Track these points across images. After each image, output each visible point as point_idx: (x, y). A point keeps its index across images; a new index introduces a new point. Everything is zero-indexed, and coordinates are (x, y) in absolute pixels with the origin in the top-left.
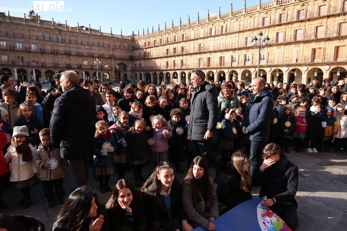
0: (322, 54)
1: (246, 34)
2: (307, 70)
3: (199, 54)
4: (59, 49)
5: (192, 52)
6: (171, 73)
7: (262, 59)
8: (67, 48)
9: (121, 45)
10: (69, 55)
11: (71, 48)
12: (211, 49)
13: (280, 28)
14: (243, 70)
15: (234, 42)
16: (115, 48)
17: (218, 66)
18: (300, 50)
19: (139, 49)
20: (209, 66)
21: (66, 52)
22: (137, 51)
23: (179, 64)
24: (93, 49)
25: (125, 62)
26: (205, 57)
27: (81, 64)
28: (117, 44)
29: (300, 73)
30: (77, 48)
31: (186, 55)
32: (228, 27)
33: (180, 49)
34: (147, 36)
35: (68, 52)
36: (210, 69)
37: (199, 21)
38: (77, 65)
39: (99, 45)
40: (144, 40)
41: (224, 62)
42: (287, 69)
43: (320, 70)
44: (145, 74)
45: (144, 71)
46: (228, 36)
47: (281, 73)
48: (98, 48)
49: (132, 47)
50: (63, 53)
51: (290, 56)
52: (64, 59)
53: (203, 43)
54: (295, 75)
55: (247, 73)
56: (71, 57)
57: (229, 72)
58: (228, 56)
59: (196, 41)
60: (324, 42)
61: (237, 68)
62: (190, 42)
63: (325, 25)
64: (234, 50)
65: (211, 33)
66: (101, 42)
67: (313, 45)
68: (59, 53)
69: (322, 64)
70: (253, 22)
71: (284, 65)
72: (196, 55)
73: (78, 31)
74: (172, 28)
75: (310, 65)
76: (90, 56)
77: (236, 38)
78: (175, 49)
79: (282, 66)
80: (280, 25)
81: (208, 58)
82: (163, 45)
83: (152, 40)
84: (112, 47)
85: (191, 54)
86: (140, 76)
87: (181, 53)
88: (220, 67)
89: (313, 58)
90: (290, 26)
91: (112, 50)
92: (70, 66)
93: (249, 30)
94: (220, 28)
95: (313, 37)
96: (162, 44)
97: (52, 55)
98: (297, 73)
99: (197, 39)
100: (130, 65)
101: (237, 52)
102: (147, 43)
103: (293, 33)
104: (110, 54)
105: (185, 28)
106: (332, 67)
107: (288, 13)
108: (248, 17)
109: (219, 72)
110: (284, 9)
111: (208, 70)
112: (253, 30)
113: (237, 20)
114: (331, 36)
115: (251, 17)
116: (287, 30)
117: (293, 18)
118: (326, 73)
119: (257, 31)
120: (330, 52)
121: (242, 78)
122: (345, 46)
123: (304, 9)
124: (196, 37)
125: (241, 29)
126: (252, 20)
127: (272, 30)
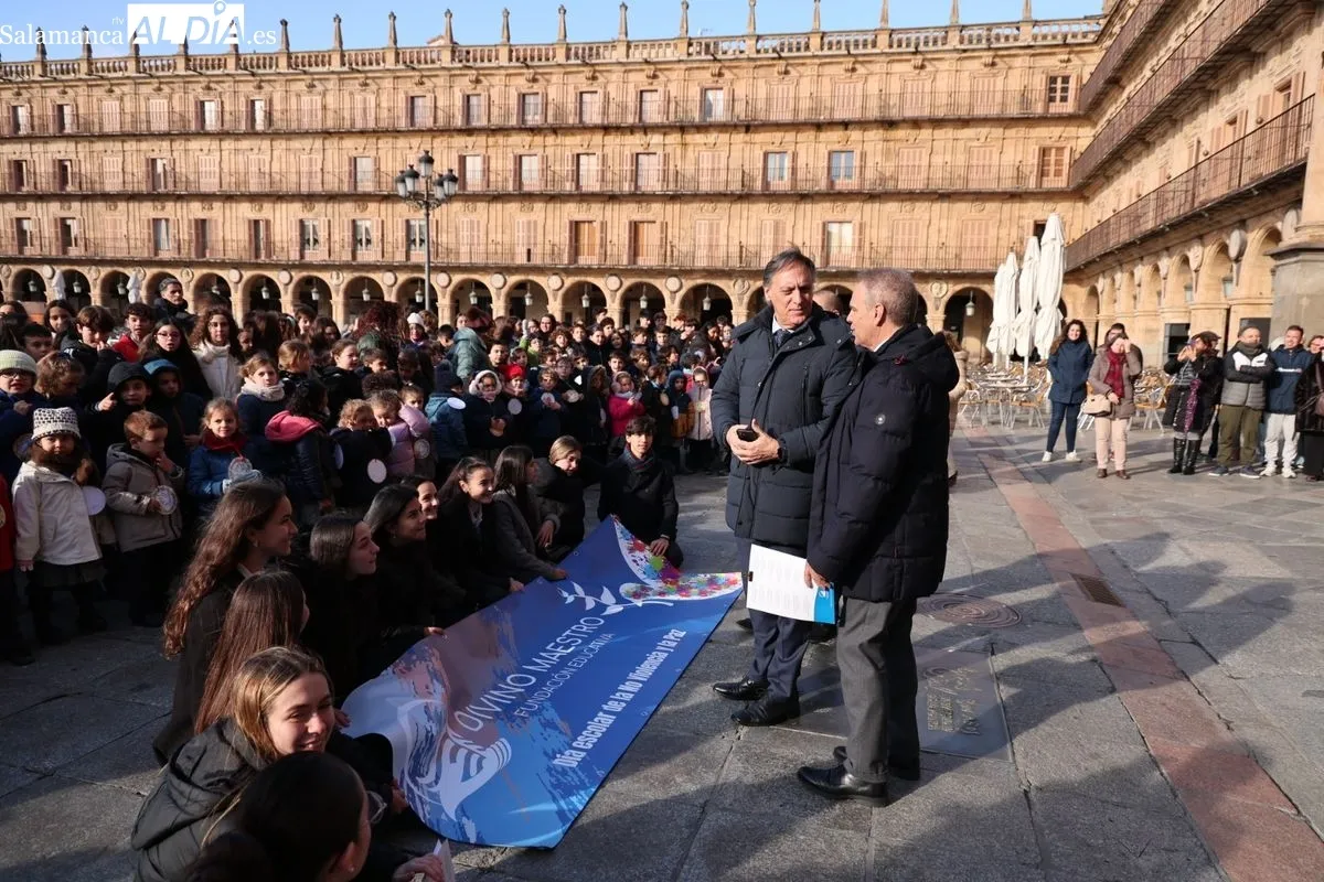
0: (598, 241)
1: (350, 144)
3: (153, 201)
5: (112, 185)
7: (418, 241)
12: (209, 185)
13: (470, 140)
14: (347, 277)
15: (304, 169)
17: (246, 257)
18: (535, 222)
20: (204, 256)
23: (46, 234)
26: (182, 216)
29: (540, 295)
31: (84, 198)
32: (277, 106)
33: (50, 170)
36: (208, 264)
41: (269, 243)
42: (502, 281)
43: (595, 289)
46: (280, 144)
47: (484, 295)
51: (507, 238)
53: (165, 154)
54: (528, 302)
55: (366, 291)
57: (294, 281)
58: (283, 221)
59: (131, 145)
60: (600, 205)
61: (325, 267)
62: (99, 146)
63: (599, 153)
64: (309, 198)
65: (203, 121)
67: (572, 211)
70: (373, 105)
71: (492, 268)
72: (137, 204)
75: (567, 271)
77: (314, 156)
78: (18, 165)
79: (485, 269)
80: (469, 131)
85: (107, 197)
87: (52, 189)
88: (253, 260)
89: (575, 250)
90: (501, 139)
93: (362, 133)
94: (243, 108)
98: (531, 298)
99: (138, 136)
101: (319, 207)
103: (511, 165)
105: (66, 77)
106: (628, 282)
107: (489, 96)
108: (353, 85)
109: (249, 281)
110: (478, 81)
111: (199, 273)
112: (377, 133)
113: (311, 86)
114: (616, 190)
115: (366, 85)
116: (491, 152)
117: (507, 115)
118: (613, 302)
119: (390, 140)
120: (619, 236)
121: (346, 305)
122: (654, 222)
123: (537, 93)
124: (128, 128)
125: (330, 124)
126: (372, 99)
127: (445, 144)
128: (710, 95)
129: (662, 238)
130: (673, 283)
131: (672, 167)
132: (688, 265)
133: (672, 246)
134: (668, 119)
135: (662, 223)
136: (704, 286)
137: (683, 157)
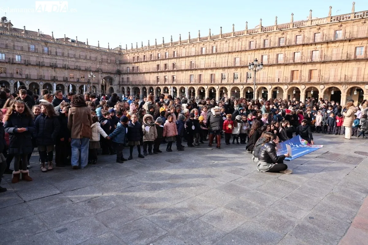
0: (299, 76)
1: (234, 55)
2: (287, 88)
3: (191, 71)
4: (44, 61)
5: (183, 68)
6: (162, 88)
7: (249, 77)
8: (53, 60)
9: (109, 59)
10: (55, 68)
11: (57, 61)
12: (202, 66)
13: (265, 51)
14: (232, 87)
15: (223, 61)
16: (102, 61)
17: (209, 83)
18: (281, 72)
19: (127, 63)
20: (200, 83)
21: (52, 65)
22: (125, 65)
23: (170, 79)
24: (80, 62)
25: (112, 76)
26: (196, 74)
27: (67, 77)
28: (105, 57)
29: (281, 91)
30: (63, 60)
31: (177, 71)
32: (218, 47)
33: (171, 65)
34: (136, 51)
35: (54, 64)
36: (201, 85)
37: (190, 40)
38: (64, 77)
39: (86, 58)
40: (133, 55)
41: (214, 79)
42: (271, 87)
43: (297, 88)
44: (133, 88)
45: (132, 85)
46: (218, 56)
47: (266, 90)
48: (85, 61)
49: (119, 61)
50: (49, 65)
51: (273, 77)
52: (49, 71)
53: (194, 60)
54: (278, 92)
55: (236, 90)
56: (57, 70)
57: (219, 88)
58: (218, 74)
59: (187, 59)
60: (300, 66)
61: (227, 84)
62: (181, 59)
63: (301, 51)
64: (224, 68)
65: (202, 52)
66: (89, 55)
67: (292, 68)
68: (44, 65)
69: (299, 84)
70: (241, 45)
72: (187, 72)
73: (64, 43)
74: (163, 45)
75: (289, 84)
76: (77, 69)
77: (226, 58)
78: (166, 65)
79: (267, 84)
80: (264, 49)
81: (199, 75)
82: (153, 61)
83: (141, 55)
84: (99, 60)
85: (182, 70)
86: (128, 90)
87: (172, 69)
88: (211, 84)
89: (292, 78)
90: (273, 50)
91: (99, 63)
92: (56, 78)
93: (238, 52)
94: (211, 48)
95: (291, 61)
96: (152, 59)
97: (37, 67)
98: (278, 91)
99: (188, 57)
100: (117, 79)
101: (226, 70)
102: (136, 58)
103: (275, 57)
104: (97, 67)
105: (176, 45)
106: (307, 87)
107: (270, 39)
108: (236, 40)
109: (209, 88)
110: (268, 36)
111: (199, 86)
112: (241, 51)
113: (226, 42)
114: (305, 61)
115: (239, 40)
116: (270, 54)
117: (275, 44)
118: (303, 92)
119: (244, 53)
120: (306, 74)
121: (231, 94)
122: (317, 70)
123: (284, 37)
124: (187, 55)
125: (230, 50)
126: (240, 43)
127: (258, 53)
128: (338, 32)
129: (319, 74)
130: (322, 87)
131: (323, 54)
132: (327, 81)
133: (322, 76)
134: (323, 40)
135: (319, 70)
136: (333, 87)
137: (327, 51)
